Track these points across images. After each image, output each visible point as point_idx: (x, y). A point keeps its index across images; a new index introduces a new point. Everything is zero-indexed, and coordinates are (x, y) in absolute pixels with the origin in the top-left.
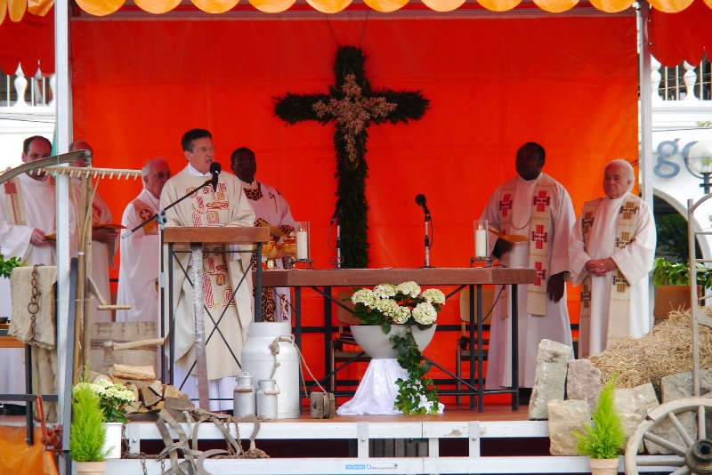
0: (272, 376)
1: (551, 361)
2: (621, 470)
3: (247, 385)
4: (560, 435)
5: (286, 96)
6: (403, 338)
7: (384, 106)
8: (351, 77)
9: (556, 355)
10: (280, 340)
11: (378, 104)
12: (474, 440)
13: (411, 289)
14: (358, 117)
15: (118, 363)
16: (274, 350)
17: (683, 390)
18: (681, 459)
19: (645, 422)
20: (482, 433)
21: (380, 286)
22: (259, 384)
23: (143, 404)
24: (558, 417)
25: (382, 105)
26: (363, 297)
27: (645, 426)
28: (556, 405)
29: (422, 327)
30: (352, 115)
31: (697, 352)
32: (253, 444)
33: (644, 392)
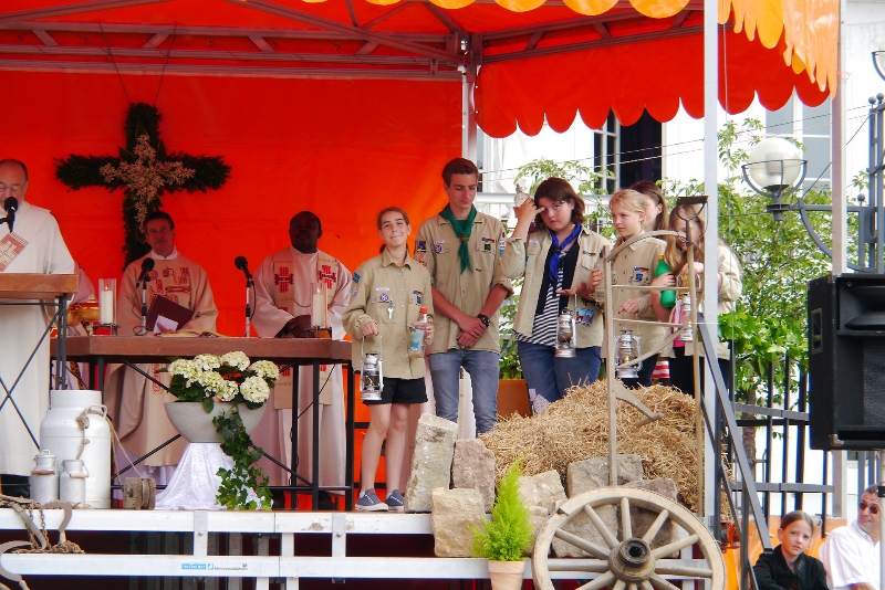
0: (78, 457)
1: (434, 440)
2: (530, 577)
3: (48, 466)
4: (447, 531)
5: (70, 158)
6: (228, 420)
7: (181, 173)
8: (144, 138)
9: (440, 433)
10: (90, 411)
11: (173, 169)
12: (338, 536)
13: (239, 360)
14: (151, 184)
16: (82, 423)
17: (597, 479)
18: (604, 563)
19: (556, 516)
20: (349, 528)
21: (201, 357)
22: (64, 464)
24: (445, 509)
25: (178, 171)
26: (180, 367)
27: (555, 523)
28: (441, 493)
31: (614, 436)
32: (63, 537)
33: (547, 481)
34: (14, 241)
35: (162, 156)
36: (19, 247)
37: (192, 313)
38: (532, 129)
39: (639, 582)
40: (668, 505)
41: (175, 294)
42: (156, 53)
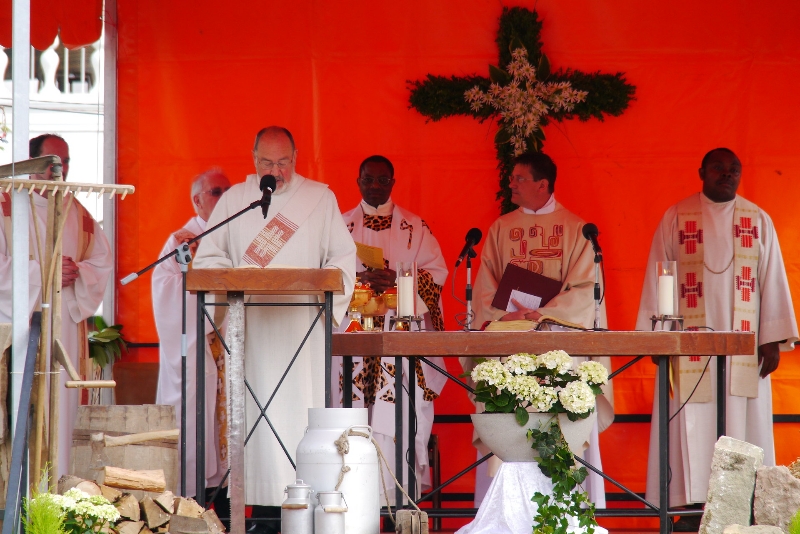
0: (336, 488)
1: (732, 468)
3: (301, 498)
5: (427, 79)
6: (546, 434)
7: (568, 96)
8: (520, 53)
9: (739, 460)
10: (351, 433)
11: (559, 92)
13: (559, 361)
14: (530, 111)
15: (112, 466)
16: (341, 448)
21: (514, 358)
22: (318, 496)
23: (146, 525)
25: (565, 94)
26: (489, 372)
29: (573, 417)
30: (523, 107)
34: (282, 226)
35: (546, 74)
36: (286, 231)
37: (560, 284)
41: (541, 259)
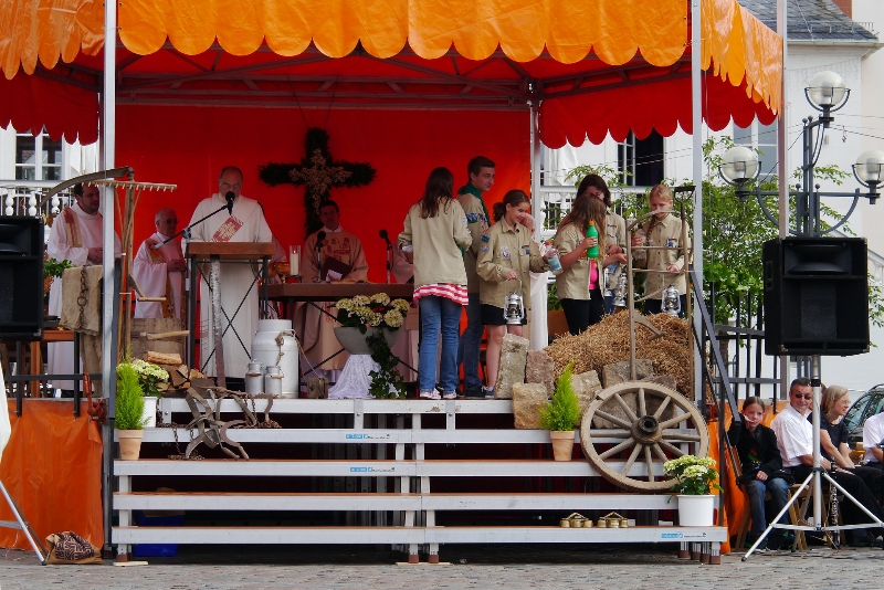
0: (277, 365)
1: (513, 351)
2: (578, 441)
3: (257, 370)
4: (524, 412)
5: (268, 165)
6: (376, 338)
7: (343, 174)
8: (318, 151)
9: (517, 346)
10: (284, 334)
11: (338, 172)
12: (450, 415)
13: (383, 299)
14: (323, 182)
15: (151, 351)
16: (279, 342)
17: (622, 376)
18: (628, 432)
19: (596, 401)
20: (457, 410)
21: (358, 297)
22: (267, 369)
24: (522, 397)
26: (345, 304)
27: (595, 405)
28: (519, 386)
29: (392, 330)
30: (319, 180)
31: (634, 348)
32: (267, 416)
33: (590, 377)
34: (233, 221)
36: (237, 226)
37: (351, 268)
38: (577, 143)
39: (651, 444)
40: (670, 392)
41: (340, 255)
42: (325, 95)
